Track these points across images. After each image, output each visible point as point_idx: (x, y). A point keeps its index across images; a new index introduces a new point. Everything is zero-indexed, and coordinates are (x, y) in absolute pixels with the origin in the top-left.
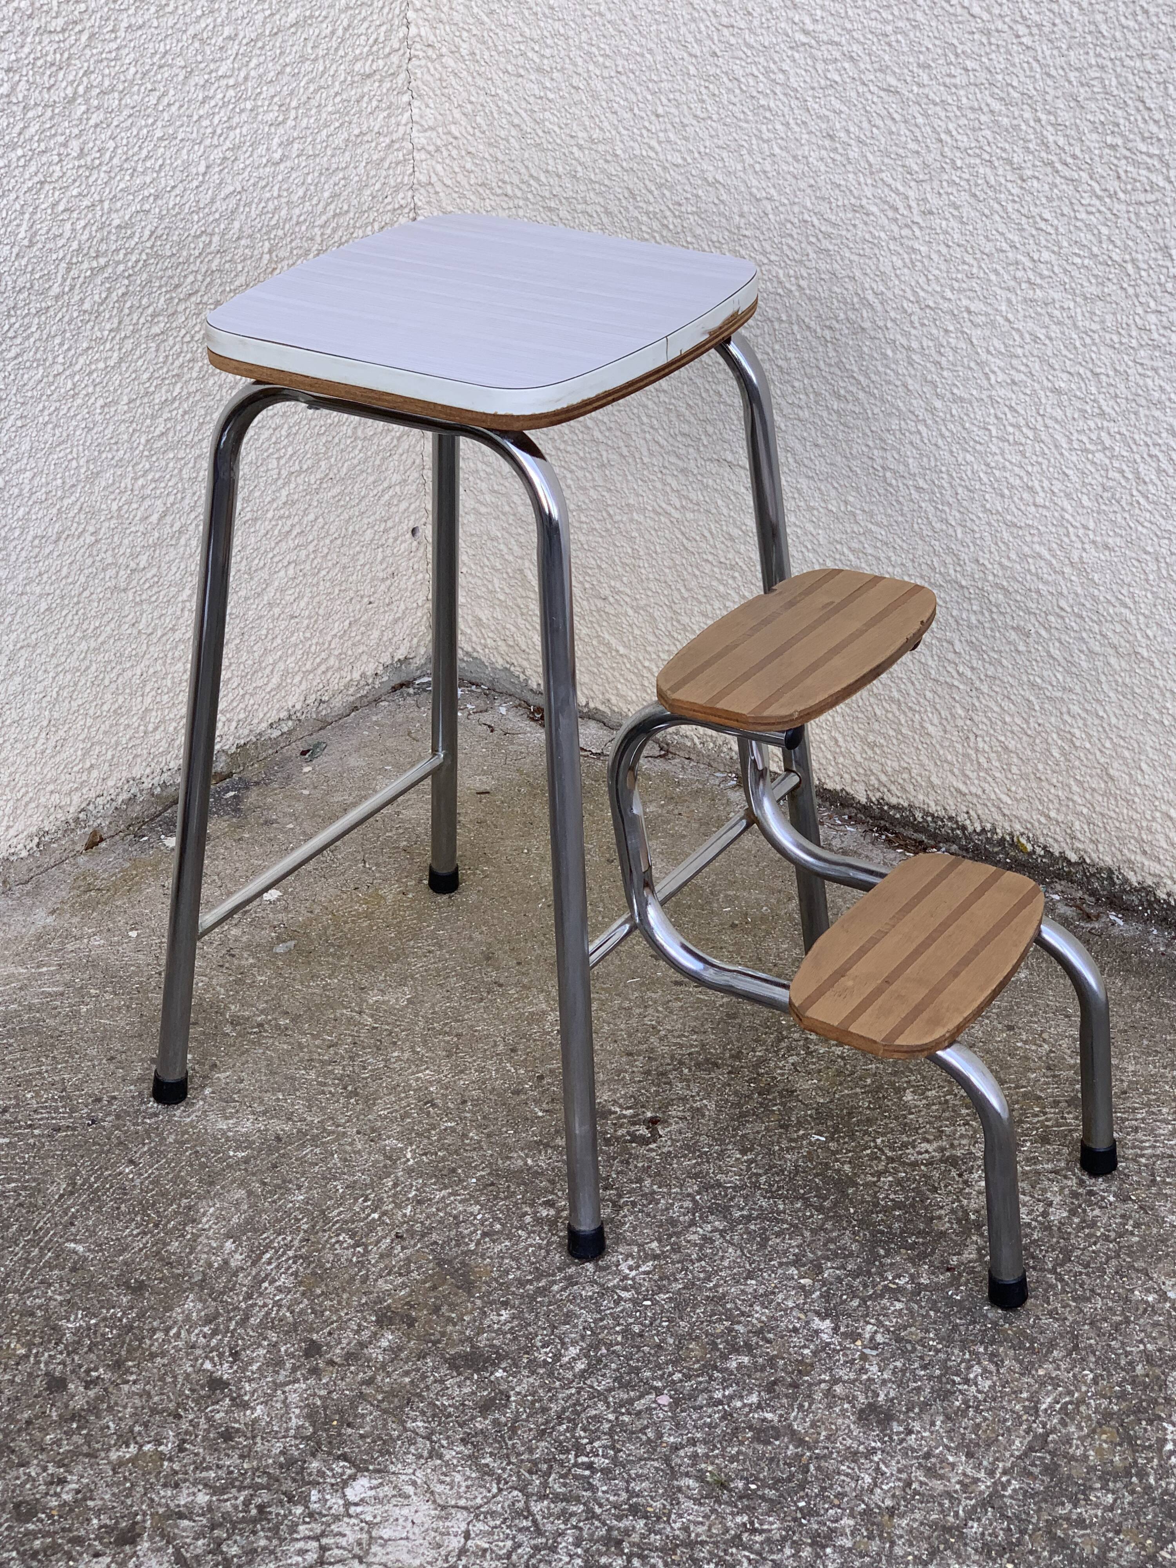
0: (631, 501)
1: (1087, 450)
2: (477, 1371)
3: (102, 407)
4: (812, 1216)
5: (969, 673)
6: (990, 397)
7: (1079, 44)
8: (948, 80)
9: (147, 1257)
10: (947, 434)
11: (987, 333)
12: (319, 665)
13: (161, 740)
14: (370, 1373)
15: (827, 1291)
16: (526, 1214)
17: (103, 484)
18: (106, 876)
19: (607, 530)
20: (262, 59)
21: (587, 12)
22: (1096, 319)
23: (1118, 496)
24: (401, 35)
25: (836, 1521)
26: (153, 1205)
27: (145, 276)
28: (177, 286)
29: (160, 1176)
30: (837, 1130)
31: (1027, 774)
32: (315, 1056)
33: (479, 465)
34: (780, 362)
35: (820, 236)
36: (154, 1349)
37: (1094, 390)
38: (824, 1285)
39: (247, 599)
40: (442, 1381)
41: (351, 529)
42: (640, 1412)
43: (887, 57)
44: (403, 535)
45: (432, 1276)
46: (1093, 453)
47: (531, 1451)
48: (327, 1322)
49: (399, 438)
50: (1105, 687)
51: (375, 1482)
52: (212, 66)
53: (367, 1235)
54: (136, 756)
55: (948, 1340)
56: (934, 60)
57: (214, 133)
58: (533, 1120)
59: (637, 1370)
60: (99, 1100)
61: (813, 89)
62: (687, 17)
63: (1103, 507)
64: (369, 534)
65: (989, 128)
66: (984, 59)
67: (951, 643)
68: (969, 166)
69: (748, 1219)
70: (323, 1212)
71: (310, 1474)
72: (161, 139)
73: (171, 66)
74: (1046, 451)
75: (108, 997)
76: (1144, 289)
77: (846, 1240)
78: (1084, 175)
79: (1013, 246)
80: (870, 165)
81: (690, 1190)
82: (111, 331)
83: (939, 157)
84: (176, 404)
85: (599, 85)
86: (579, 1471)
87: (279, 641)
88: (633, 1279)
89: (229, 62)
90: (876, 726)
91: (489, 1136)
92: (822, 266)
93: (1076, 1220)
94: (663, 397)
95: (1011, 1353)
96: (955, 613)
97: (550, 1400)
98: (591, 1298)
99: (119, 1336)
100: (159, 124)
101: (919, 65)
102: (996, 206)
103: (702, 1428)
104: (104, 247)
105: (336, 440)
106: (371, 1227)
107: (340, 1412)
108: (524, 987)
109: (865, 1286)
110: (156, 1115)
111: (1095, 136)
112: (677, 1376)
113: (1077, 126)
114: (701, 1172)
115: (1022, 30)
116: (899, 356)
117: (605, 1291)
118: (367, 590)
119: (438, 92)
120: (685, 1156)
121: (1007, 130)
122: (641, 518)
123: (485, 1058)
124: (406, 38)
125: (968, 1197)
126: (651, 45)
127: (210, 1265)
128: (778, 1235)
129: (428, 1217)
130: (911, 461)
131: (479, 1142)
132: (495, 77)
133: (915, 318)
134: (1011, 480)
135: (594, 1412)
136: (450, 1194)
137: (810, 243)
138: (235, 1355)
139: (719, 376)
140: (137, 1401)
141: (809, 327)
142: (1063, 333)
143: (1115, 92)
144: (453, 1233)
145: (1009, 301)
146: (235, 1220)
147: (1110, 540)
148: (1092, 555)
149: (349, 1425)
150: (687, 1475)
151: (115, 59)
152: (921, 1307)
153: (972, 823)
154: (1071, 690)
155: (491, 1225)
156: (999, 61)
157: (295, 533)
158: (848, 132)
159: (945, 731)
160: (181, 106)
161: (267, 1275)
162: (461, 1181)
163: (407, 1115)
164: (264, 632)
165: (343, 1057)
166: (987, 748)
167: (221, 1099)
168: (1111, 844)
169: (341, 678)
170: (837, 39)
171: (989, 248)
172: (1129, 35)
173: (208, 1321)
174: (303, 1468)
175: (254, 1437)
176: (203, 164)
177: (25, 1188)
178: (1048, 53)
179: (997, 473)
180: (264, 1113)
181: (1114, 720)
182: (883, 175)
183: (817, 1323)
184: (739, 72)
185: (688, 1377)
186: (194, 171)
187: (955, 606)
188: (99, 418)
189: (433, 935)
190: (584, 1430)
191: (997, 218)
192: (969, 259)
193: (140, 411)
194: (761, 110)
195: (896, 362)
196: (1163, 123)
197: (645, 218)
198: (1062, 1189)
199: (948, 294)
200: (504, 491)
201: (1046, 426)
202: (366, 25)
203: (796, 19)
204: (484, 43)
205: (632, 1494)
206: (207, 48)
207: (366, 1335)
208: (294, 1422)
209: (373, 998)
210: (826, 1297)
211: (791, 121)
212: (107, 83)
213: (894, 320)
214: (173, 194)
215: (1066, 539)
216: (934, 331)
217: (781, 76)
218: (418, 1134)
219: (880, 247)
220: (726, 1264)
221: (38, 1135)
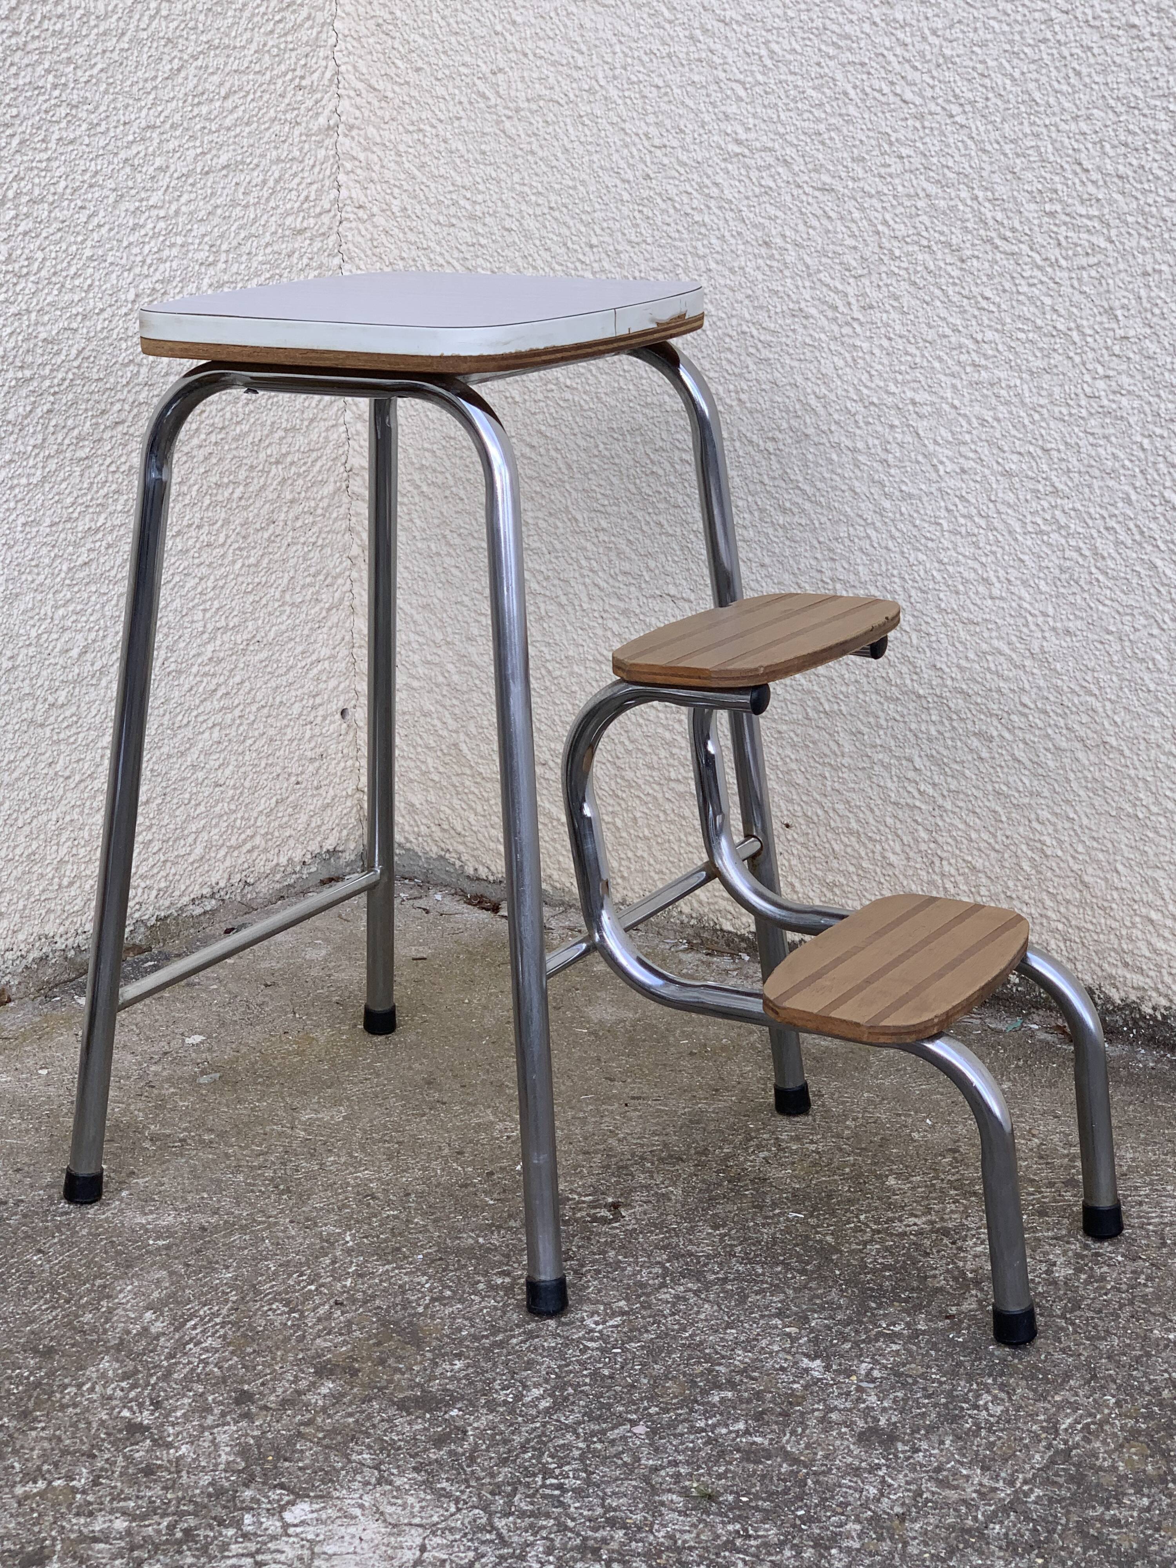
0: (571, 653)
1: (1041, 532)
2: (430, 1411)
3: (24, 525)
4: (794, 1277)
5: (930, 791)
6: (940, 490)
7: (1013, 116)
8: (883, 171)
9: (57, 1327)
10: (897, 534)
11: (934, 423)
12: (245, 842)
13: (76, 897)
14: (308, 1416)
15: (816, 1337)
16: (479, 1282)
17: (22, 607)
19: (546, 688)
20: (193, 196)
21: (519, 153)
22: (1044, 393)
23: (1076, 576)
24: (332, 197)
25: (841, 1526)
26: (65, 1284)
27: (71, 396)
28: (103, 412)
29: (71, 1262)
30: (816, 1209)
31: (997, 894)
32: (244, 1163)
33: (412, 635)
35: (760, 345)
36: (65, 1401)
37: (1045, 467)
38: (812, 1331)
39: (169, 756)
40: (390, 1420)
41: (278, 699)
42: (614, 1440)
43: (820, 156)
44: (332, 715)
45: (376, 1335)
46: (1048, 534)
47: (492, 1475)
48: (259, 1375)
49: (329, 610)
50: (1075, 785)
51: (316, 1506)
52: (143, 195)
53: (303, 1303)
54: (49, 911)
55: (953, 1374)
56: (868, 152)
57: (144, 262)
58: (484, 1207)
59: (609, 1406)
61: (747, 198)
62: (619, 143)
63: (1062, 590)
64: (296, 709)
65: (926, 213)
66: (918, 144)
67: (910, 760)
68: (908, 254)
69: (725, 1280)
70: (254, 1286)
71: (243, 1501)
72: (91, 258)
73: (102, 187)
74: (1000, 538)
75: (16, 1121)
76: (1091, 355)
77: (834, 1294)
78: (1025, 247)
79: (956, 330)
80: (808, 267)
81: (659, 1259)
82: (34, 446)
83: (877, 250)
84: (100, 535)
85: (531, 224)
86: (548, 1491)
87: (202, 808)
88: (600, 1332)
89: (160, 193)
90: (835, 864)
91: (435, 1221)
92: (763, 376)
93: (1083, 1276)
94: (602, 536)
95: (1023, 1383)
96: (913, 726)
97: (513, 1433)
98: (554, 1348)
99: (25, 1391)
100: (89, 243)
101: (853, 160)
102: (938, 292)
103: (684, 1452)
104: (29, 359)
105: (264, 601)
106: (308, 1296)
107: (277, 1450)
108: (469, 1104)
109: (857, 1332)
110: (67, 1213)
111: (1033, 206)
112: (654, 1410)
113: (1014, 198)
114: (670, 1244)
115: (955, 109)
116: (844, 459)
117: (568, 1342)
118: (295, 768)
119: (369, 253)
120: (652, 1232)
121: (944, 213)
122: (582, 670)
123: (429, 1160)
124: (337, 200)
125: (964, 1260)
126: (584, 176)
127: (128, 1332)
128: (757, 1293)
129: (370, 1287)
130: (861, 568)
131: (425, 1226)
132: (427, 229)
133: (859, 418)
134: (966, 574)
135: (561, 1442)
136: (394, 1269)
137: (749, 355)
138: (157, 1405)
139: (659, 506)
140: (46, 1445)
141: (751, 442)
142: (1011, 413)
143: (1052, 159)
144: (398, 1300)
145: (954, 386)
146: (156, 1295)
147: (1071, 624)
148: (1052, 643)
149: (286, 1460)
150: (669, 1491)
151: (45, 169)
152: (920, 1348)
154: (1039, 794)
155: (441, 1292)
156: (933, 144)
157: (219, 693)
158: (784, 236)
159: (908, 859)
160: (111, 230)
161: (191, 1339)
162: (405, 1257)
163: (345, 1206)
164: (187, 796)
165: (273, 1163)
166: (953, 872)
167: (140, 1200)
168: (1090, 960)
169: (267, 860)
170: (770, 144)
171: (931, 335)
172: (1062, 99)
173: (125, 1377)
174: (234, 1497)
175: (178, 1472)
176: (132, 292)
178: (982, 129)
179: (950, 568)
180: (187, 1209)
181: (1085, 821)
182: (821, 276)
183: (805, 1362)
184: (673, 191)
185: (666, 1411)
186: (123, 297)
187: (913, 718)
188: (19, 536)
189: (370, 1066)
190: (552, 1456)
191: (938, 303)
192: (912, 349)
193: (63, 536)
194: (696, 227)
195: (842, 466)
196: (1101, 183)
198: (1065, 1253)
199: (892, 388)
200: (437, 660)
201: (999, 513)
202: (297, 180)
203: (729, 131)
204: (415, 197)
205: (609, 1509)
206: (138, 176)
207: (303, 1384)
208: (224, 1457)
209: (306, 1116)
210: (815, 1341)
211: (727, 234)
212: (37, 192)
213: (837, 423)
214: (102, 317)
215: (1025, 630)
216: (879, 429)
217: (715, 190)
218: (357, 1222)
219: (820, 349)
220: (702, 1316)
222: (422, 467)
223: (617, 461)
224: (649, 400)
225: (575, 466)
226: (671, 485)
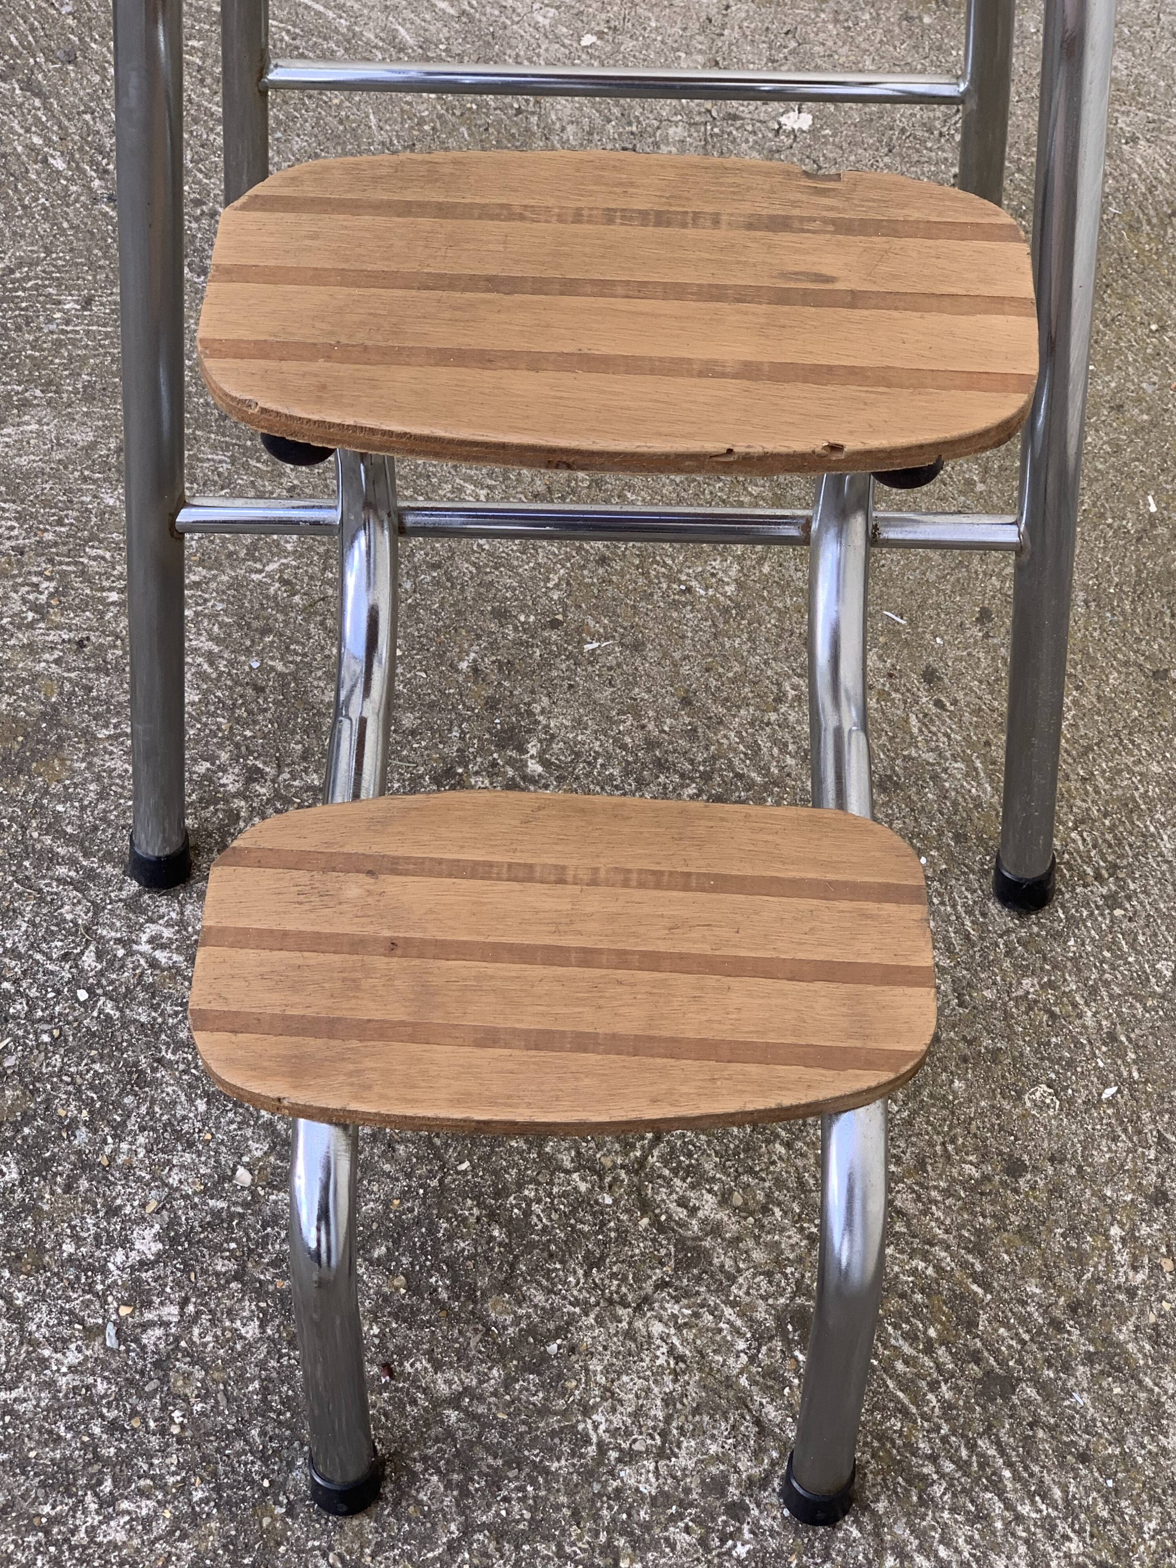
55: (198, 1435)
88: (131, 953)
95: (214, 1543)
98: (60, 922)
117: (84, 932)
183: (146, 1233)
210: (218, 1220)
221: (90, 189)
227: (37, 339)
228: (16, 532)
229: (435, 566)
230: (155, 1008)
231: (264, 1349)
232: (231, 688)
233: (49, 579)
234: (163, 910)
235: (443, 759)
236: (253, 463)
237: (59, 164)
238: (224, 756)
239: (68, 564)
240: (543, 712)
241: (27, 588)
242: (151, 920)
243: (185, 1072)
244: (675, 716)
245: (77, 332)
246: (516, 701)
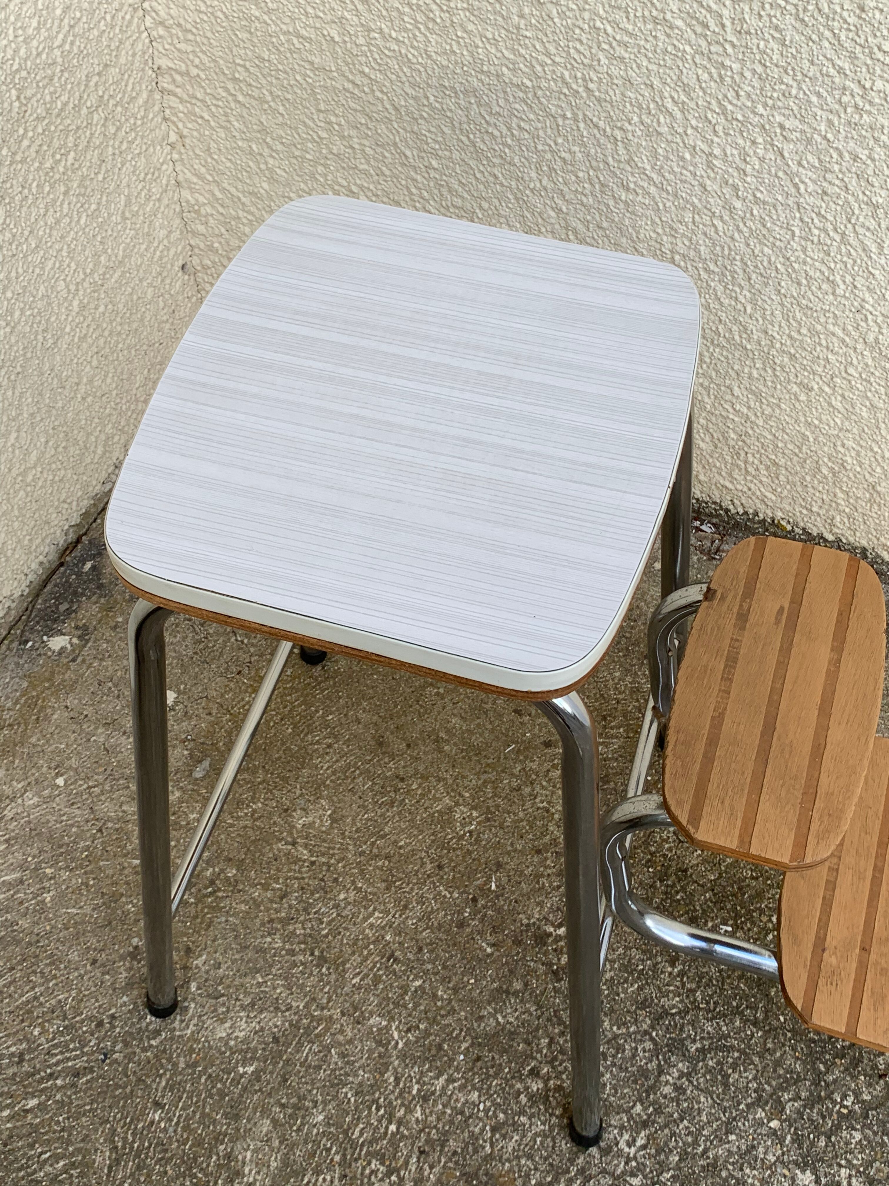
4: (752, 1035)
5: (745, 411)
6: (797, 204)
10: (745, 229)
11: (802, 148)
15: (795, 1133)
16: (519, 1093)
18: (9, 704)
26: (195, 1159)
29: (188, 1118)
30: (737, 916)
31: (794, 482)
32: (273, 915)
34: (563, 155)
35: (614, 44)
38: (790, 1126)
39: (63, 408)
41: (135, 298)
44: (176, 275)
49: (160, 197)
53: (394, 1157)
58: (486, 959)
60: (100, 1024)
64: (148, 292)
67: (729, 388)
69: (702, 1050)
70: (346, 1132)
74: (853, 252)
75: (65, 875)
79: (842, 73)
81: (645, 1027)
88: (635, 1158)
91: (455, 990)
92: (615, 72)
94: (433, 174)
96: (736, 367)
102: (827, 33)
108: (423, 777)
109: (823, 1116)
110: (157, 1033)
114: (646, 1000)
116: (698, 160)
118: (155, 335)
120: (626, 981)
123: (420, 884)
128: (733, 1068)
129: (438, 1119)
130: (702, 248)
131: (450, 1001)
133: (719, 128)
134: (811, 273)
136: (448, 1082)
137: (603, 50)
139: (494, 160)
141: (596, 126)
144: (466, 1135)
145: (830, 123)
146: (274, 1164)
152: (875, 1133)
153: (735, 508)
154: (848, 431)
155: (495, 1116)
157: (90, 331)
162: (452, 1060)
163: (377, 980)
164: (82, 423)
165: (297, 910)
166: (756, 462)
167: (209, 996)
168: (868, 532)
171: (813, 71)
177: (73, 1165)
179: (796, 266)
180: (253, 1004)
183: (800, 1178)
187: (737, 362)
189: (324, 723)
191: (826, 44)
192: (788, 80)
195: (695, 165)
197: (407, 9)
199: (760, 109)
201: (856, 232)
209: (299, 821)
210: (798, 1140)
213: (696, 129)
216: (740, 141)
218: (397, 1005)
219: (683, 59)
220: (704, 1118)
221: (62, 1087)
222: (235, 80)
223: (449, 114)
224: (485, 68)
225: (403, 110)
226: (509, 147)
227: (178, 1141)
228: (328, 1178)
229: (420, 949)
230: (671, 1151)
231: (867, 1131)
232: (474, 1074)
233: (369, 1164)
234: (612, 1136)
235: (546, 974)
236: (317, 1031)
237: (32, 1103)
238: (519, 1086)
239: (361, 1150)
240: (529, 919)
241: (373, 1177)
242: (617, 1144)
243: (711, 1143)
244: (546, 859)
245: (180, 1116)
246: (518, 930)
